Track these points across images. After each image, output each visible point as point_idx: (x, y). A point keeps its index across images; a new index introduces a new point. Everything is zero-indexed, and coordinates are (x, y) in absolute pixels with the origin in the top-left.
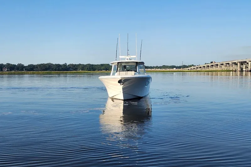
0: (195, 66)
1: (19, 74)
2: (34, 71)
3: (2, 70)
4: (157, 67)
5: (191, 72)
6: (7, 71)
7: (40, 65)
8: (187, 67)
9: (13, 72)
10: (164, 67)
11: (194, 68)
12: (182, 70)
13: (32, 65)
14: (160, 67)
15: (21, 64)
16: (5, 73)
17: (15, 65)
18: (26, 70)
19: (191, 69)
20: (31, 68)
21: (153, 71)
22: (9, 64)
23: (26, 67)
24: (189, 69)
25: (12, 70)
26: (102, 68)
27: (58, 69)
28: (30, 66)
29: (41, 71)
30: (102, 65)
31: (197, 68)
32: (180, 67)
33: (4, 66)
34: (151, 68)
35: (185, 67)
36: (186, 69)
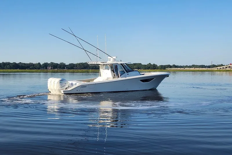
0: (224, 65)
1: (61, 72)
2: (74, 69)
3: (46, 69)
4: (187, 67)
5: (220, 71)
6: (51, 69)
7: (79, 64)
8: (217, 66)
9: (56, 70)
10: (193, 66)
11: (223, 68)
12: (211, 70)
13: (73, 64)
14: (190, 67)
15: (63, 63)
16: (49, 71)
17: (58, 64)
18: (67, 68)
19: (221, 68)
20: (71, 67)
21: (183, 70)
22: (53, 63)
23: (67, 65)
24: (218, 69)
25: (55, 68)
26: (135, 67)
27: (95, 67)
28: (70, 65)
29: (80, 69)
30: (135, 64)
31: (227, 67)
32: (209, 67)
33: (49, 65)
34: (181, 67)
35: (214, 66)
36: (215, 69)
